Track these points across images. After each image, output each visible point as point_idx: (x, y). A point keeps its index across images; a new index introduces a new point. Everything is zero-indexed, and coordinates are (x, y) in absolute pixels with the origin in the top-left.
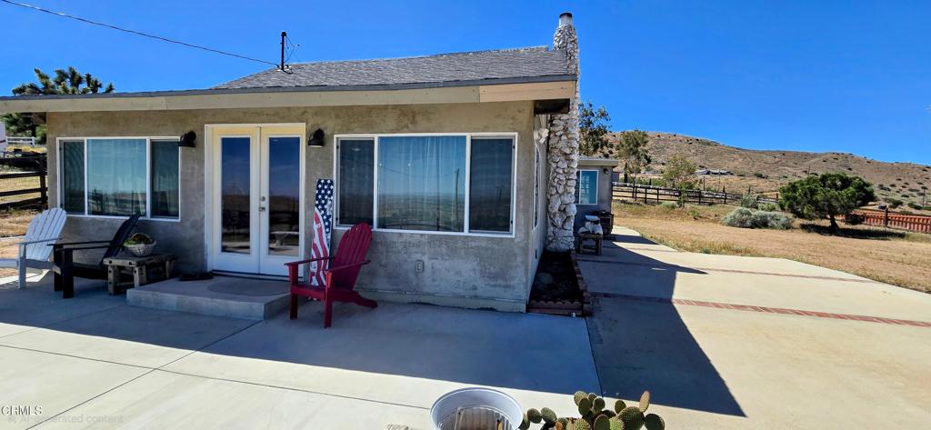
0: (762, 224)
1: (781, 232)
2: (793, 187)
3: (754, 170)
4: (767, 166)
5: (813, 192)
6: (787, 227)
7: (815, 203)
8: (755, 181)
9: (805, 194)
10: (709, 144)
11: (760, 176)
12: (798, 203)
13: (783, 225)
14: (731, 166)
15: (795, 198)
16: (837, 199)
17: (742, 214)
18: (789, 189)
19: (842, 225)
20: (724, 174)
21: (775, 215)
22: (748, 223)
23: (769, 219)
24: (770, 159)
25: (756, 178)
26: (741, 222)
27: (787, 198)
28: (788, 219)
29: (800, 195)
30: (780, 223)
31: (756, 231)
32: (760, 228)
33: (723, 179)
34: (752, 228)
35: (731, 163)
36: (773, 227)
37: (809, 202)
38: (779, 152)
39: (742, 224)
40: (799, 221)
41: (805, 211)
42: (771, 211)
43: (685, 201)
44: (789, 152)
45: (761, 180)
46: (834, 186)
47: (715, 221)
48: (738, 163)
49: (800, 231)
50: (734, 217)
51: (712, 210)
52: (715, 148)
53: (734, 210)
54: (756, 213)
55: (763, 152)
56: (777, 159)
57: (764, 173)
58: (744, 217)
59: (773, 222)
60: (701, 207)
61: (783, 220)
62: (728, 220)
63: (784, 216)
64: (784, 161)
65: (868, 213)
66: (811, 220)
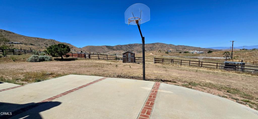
0: (43, 60)
1: (49, 62)
2: (51, 48)
3: (29, 43)
4: (34, 42)
5: (57, 49)
6: (51, 60)
7: (57, 52)
8: (31, 46)
9: (55, 50)
10: (10, 33)
11: (32, 45)
12: (53, 52)
13: (49, 59)
14: (21, 41)
15: (52, 51)
16: (63, 51)
17: (35, 57)
18: (49, 48)
19: (64, 58)
20: (18, 44)
21: (46, 57)
22: (38, 60)
23: (45, 58)
24: (34, 39)
25: (31, 45)
26: (35, 60)
27: (50, 51)
28: (51, 58)
29: (53, 50)
30: (48, 59)
31: (41, 62)
32: (42, 61)
33: (19, 45)
34: (39, 62)
35: (21, 40)
36: (46, 61)
37: (56, 52)
38: (37, 38)
39: (36, 61)
40: (53, 58)
41: (55, 55)
42: (44, 55)
43: (6, 54)
44: (40, 38)
45: (33, 46)
46: (62, 47)
47: (24, 61)
48: (23, 40)
49: (55, 61)
50: (32, 58)
51: (21, 57)
52: (13, 34)
53: (32, 56)
54: (40, 56)
55: (32, 37)
56: (36, 40)
57: (33, 44)
58: (36, 58)
59: (46, 59)
60: (15, 56)
61: (49, 58)
62: (30, 60)
63: (49, 57)
64: (38, 40)
65: (69, 54)
66: (57, 57)
